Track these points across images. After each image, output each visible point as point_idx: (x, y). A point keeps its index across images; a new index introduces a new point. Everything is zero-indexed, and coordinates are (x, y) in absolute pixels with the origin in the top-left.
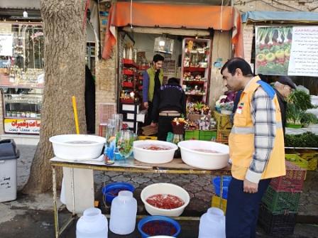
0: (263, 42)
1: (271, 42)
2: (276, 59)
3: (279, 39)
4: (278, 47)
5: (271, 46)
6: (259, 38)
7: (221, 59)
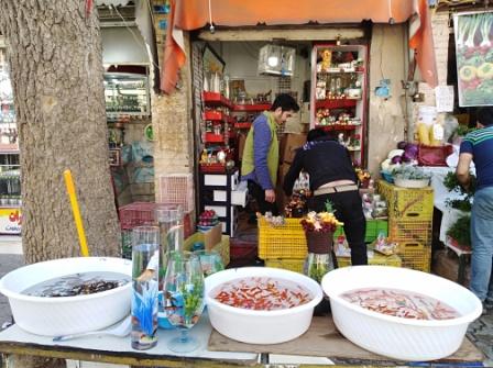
0: (470, 43)
6: (462, 35)
7: (388, 82)
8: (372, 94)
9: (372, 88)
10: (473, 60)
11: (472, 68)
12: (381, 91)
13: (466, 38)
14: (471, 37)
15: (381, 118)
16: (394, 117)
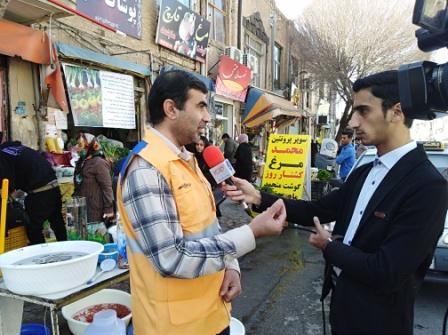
0: (73, 84)
1: (81, 86)
2: (90, 107)
3: (89, 83)
4: (89, 92)
5: (82, 91)
6: (69, 78)
7: (24, 104)
8: (13, 113)
9: (13, 107)
10: (76, 96)
11: (77, 102)
12: (19, 110)
13: (71, 81)
14: (73, 80)
15: (21, 132)
16: (30, 132)
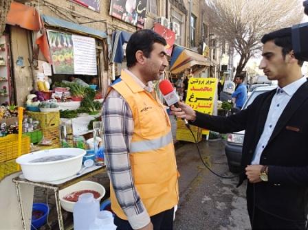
0: (54, 45)
1: (60, 46)
2: (66, 60)
3: (65, 44)
4: (65, 50)
5: (60, 49)
6: (51, 40)
7: (22, 58)
8: (15, 64)
9: (15, 61)
10: (56, 52)
11: (56, 57)
12: (19, 63)
14: (54, 42)
15: (21, 77)
16: (27, 77)
